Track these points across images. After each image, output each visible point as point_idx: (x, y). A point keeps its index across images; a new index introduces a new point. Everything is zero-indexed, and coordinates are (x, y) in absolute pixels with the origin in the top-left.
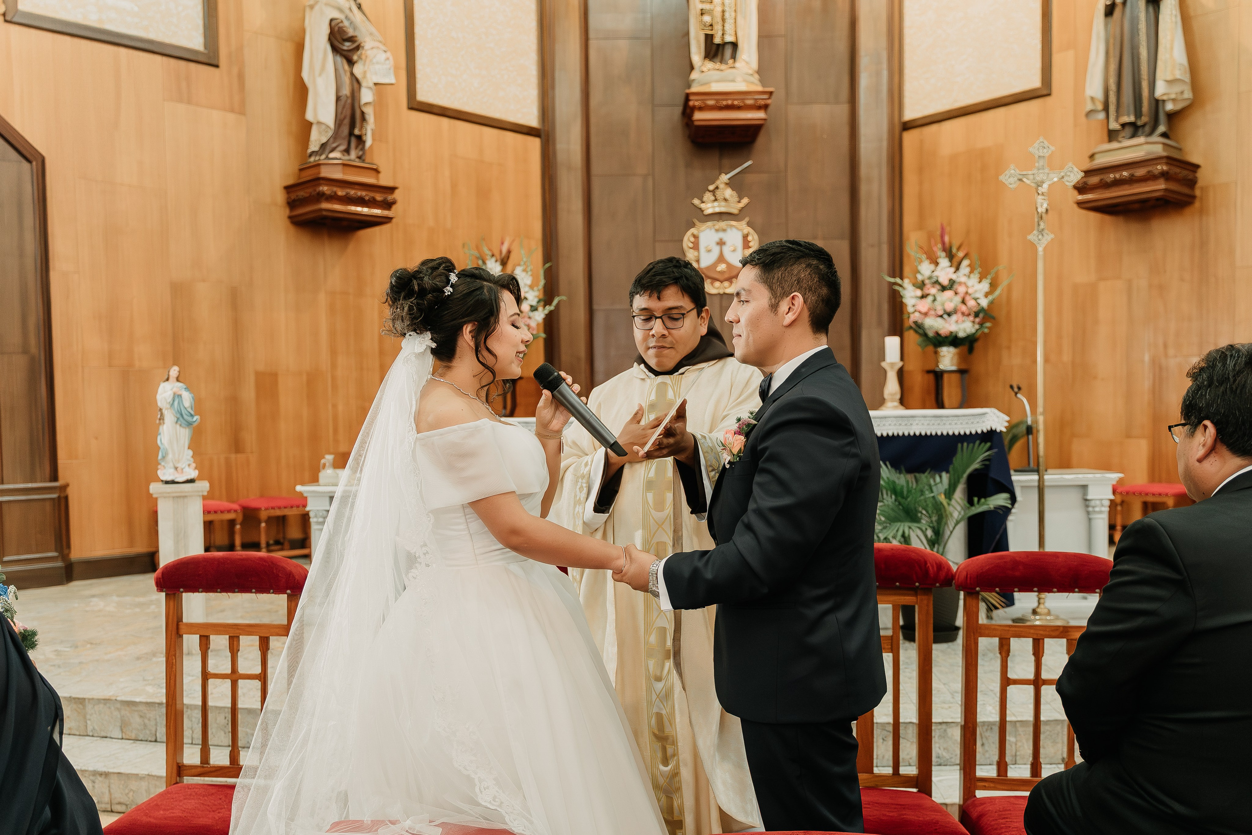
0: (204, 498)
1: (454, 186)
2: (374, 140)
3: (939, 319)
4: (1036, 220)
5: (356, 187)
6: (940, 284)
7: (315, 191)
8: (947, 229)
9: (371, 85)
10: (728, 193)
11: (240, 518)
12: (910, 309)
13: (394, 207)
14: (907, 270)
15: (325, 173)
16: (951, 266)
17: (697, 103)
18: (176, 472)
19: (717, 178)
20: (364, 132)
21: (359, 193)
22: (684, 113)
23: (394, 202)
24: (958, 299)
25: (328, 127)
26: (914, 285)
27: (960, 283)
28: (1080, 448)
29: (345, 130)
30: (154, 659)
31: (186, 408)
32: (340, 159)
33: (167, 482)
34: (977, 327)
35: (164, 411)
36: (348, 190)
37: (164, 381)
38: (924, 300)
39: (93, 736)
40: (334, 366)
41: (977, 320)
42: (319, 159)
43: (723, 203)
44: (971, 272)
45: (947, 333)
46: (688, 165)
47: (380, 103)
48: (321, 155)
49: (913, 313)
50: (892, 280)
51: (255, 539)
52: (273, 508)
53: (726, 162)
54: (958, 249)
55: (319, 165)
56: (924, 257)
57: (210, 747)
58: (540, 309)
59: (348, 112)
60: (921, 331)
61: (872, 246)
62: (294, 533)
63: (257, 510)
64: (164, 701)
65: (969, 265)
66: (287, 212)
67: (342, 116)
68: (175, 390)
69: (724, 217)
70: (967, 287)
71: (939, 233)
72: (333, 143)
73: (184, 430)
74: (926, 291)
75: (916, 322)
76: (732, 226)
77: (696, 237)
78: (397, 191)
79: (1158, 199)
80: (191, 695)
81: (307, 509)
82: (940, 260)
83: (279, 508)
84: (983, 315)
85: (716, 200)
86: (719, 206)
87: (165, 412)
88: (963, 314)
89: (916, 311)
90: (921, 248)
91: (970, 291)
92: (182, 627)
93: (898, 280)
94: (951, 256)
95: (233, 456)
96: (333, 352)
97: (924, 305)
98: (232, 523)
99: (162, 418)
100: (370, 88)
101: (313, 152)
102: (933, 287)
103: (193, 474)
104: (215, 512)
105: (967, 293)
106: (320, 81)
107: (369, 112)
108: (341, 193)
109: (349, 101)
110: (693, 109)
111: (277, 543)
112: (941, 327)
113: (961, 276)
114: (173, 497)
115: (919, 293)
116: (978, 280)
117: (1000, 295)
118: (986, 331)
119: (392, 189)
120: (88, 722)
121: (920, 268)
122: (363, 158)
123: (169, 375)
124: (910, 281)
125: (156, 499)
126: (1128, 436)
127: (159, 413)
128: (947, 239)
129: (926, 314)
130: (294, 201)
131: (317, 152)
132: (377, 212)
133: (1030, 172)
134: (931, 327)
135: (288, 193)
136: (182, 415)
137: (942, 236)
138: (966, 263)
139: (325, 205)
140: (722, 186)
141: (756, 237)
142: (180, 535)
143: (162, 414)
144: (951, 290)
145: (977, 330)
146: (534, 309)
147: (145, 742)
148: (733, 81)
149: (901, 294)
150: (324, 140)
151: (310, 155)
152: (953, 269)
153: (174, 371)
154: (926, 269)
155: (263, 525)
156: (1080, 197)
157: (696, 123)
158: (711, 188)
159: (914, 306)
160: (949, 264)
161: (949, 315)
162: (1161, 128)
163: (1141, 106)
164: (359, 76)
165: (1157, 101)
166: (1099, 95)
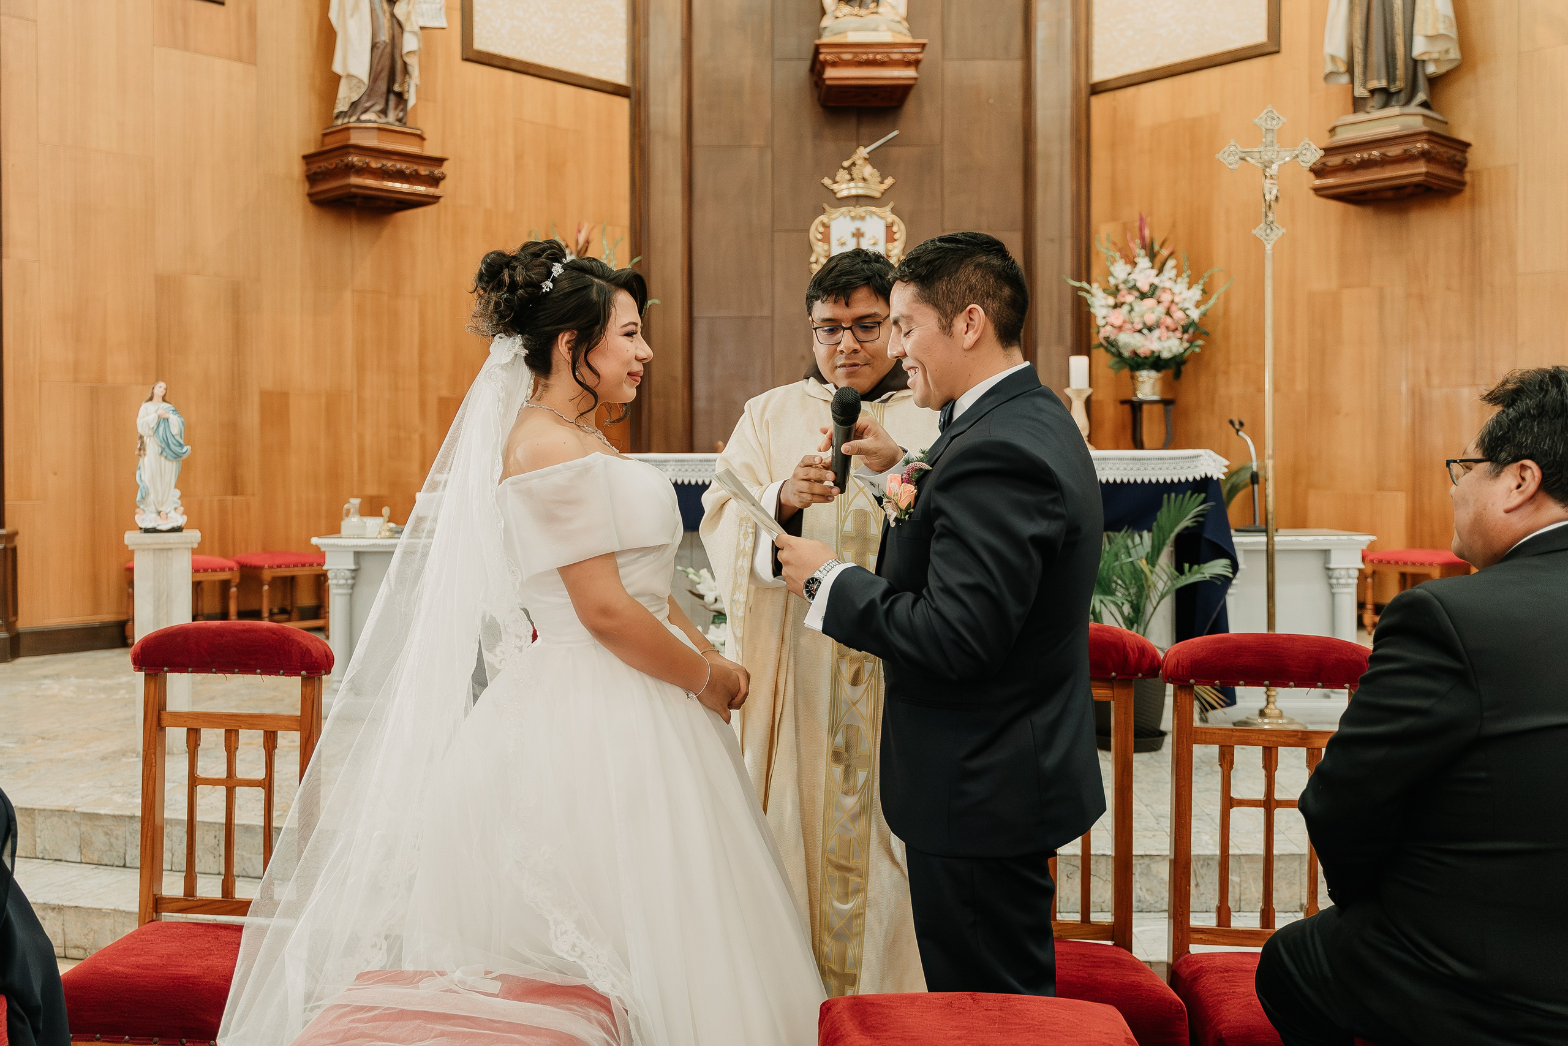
0: (194, 551)
1: (519, 157)
2: (418, 98)
3: (1137, 335)
4: (1263, 210)
5: (395, 157)
6: (1138, 290)
7: (342, 161)
8: (1148, 220)
9: (417, 29)
10: (868, 170)
11: (235, 577)
12: (1100, 322)
13: (442, 184)
14: (1096, 272)
15: (356, 139)
16: (1152, 268)
17: (829, 57)
18: (159, 517)
19: (854, 152)
20: (406, 88)
21: (398, 166)
22: (812, 69)
23: (443, 178)
24: (1161, 309)
25: (360, 81)
26: (1104, 290)
27: (1164, 289)
28: (1317, 503)
29: (382, 86)
30: (124, 760)
31: (173, 436)
32: (375, 122)
33: (147, 531)
34: (1186, 345)
35: (145, 438)
36: (385, 162)
37: (148, 401)
38: (1118, 310)
39: (42, 859)
40: (360, 385)
41: (1186, 336)
42: (349, 122)
43: (861, 184)
44: (1178, 275)
45: (1148, 353)
46: (817, 136)
47: (427, 52)
48: (350, 117)
49: (1104, 326)
50: (1077, 284)
51: (254, 606)
52: (279, 566)
53: (865, 131)
54: (1162, 246)
55: (348, 129)
56: (1117, 255)
57: (198, 875)
59: (386, 62)
60: (1113, 350)
61: (1052, 240)
62: (305, 598)
63: (261, 568)
64: (139, 813)
65: (1175, 267)
66: (305, 188)
67: (379, 68)
68: (160, 412)
69: (862, 201)
70: (1173, 294)
71: (1137, 224)
72: (367, 101)
73: (171, 463)
74: (1121, 299)
75: (1108, 337)
76: (873, 213)
77: (826, 226)
78: (446, 163)
79: (1417, 185)
80: (174, 807)
81: (325, 568)
82: (1137, 260)
83: (287, 566)
84: (1192, 330)
85: (852, 179)
86: (856, 187)
87: (147, 440)
88: (1167, 328)
89: (1107, 323)
90: (1115, 244)
91: (1177, 300)
92: (164, 716)
93: (1085, 285)
94: (1152, 255)
95: (230, 498)
96: (361, 367)
97: (1118, 317)
98: (225, 585)
99: (142, 448)
100: (414, 33)
101: (341, 112)
102: (1129, 294)
103: (180, 520)
104: (206, 570)
105: (1172, 301)
106: (351, 25)
107: (413, 62)
108: (374, 164)
109: (388, 49)
110: (825, 64)
111: (283, 611)
112: (1139, 345)
113: (1166, 279)
114: (154, 550)
115: (1111, 301)
116: (1187, 286)
117: (1215, 304)
118: (1197, 350)
119: (440, 161)
120: (38, 840)
121: (1112, 269)
122: (404, 121)
123: (153, 393)
124: (1100, 287)
125: (132, 552)
126: (1381, 488)
127: (139, 442)
128: (1147, 232)
129: (1120, 328)
130: (315, 173)
131: (346, 112)
132: (421, 189)
133: (1256, 150)
134: (1126, 345)
135: (307, 164)
136: (168, 445)
137: (1141, 229)
138: (1171, 263)
139: (355, 180)
140: (859, 162)
141: (903, 227)
142: (161, 600)
143: (142, 443)
144: (1151, 297)
145: (1185, 350)
147: (111, 868)
148: (875, 30)
149: (1089, 302)
150: (355, 98)
151: (337, 117)
152: (1155, 272)
153: (160, 389)
154: (1120, 270)
155: (266, 588)
156: (1318, 182)
157: (828, 82)
158: (846, 164)
159: (1104, 318)
160: (1149, 264)
161: (1150, 329)
162: (1421, 96)
163: (1395, 68)
164: (401, 18)
165: (1415, 62)
166: (1342, 53)
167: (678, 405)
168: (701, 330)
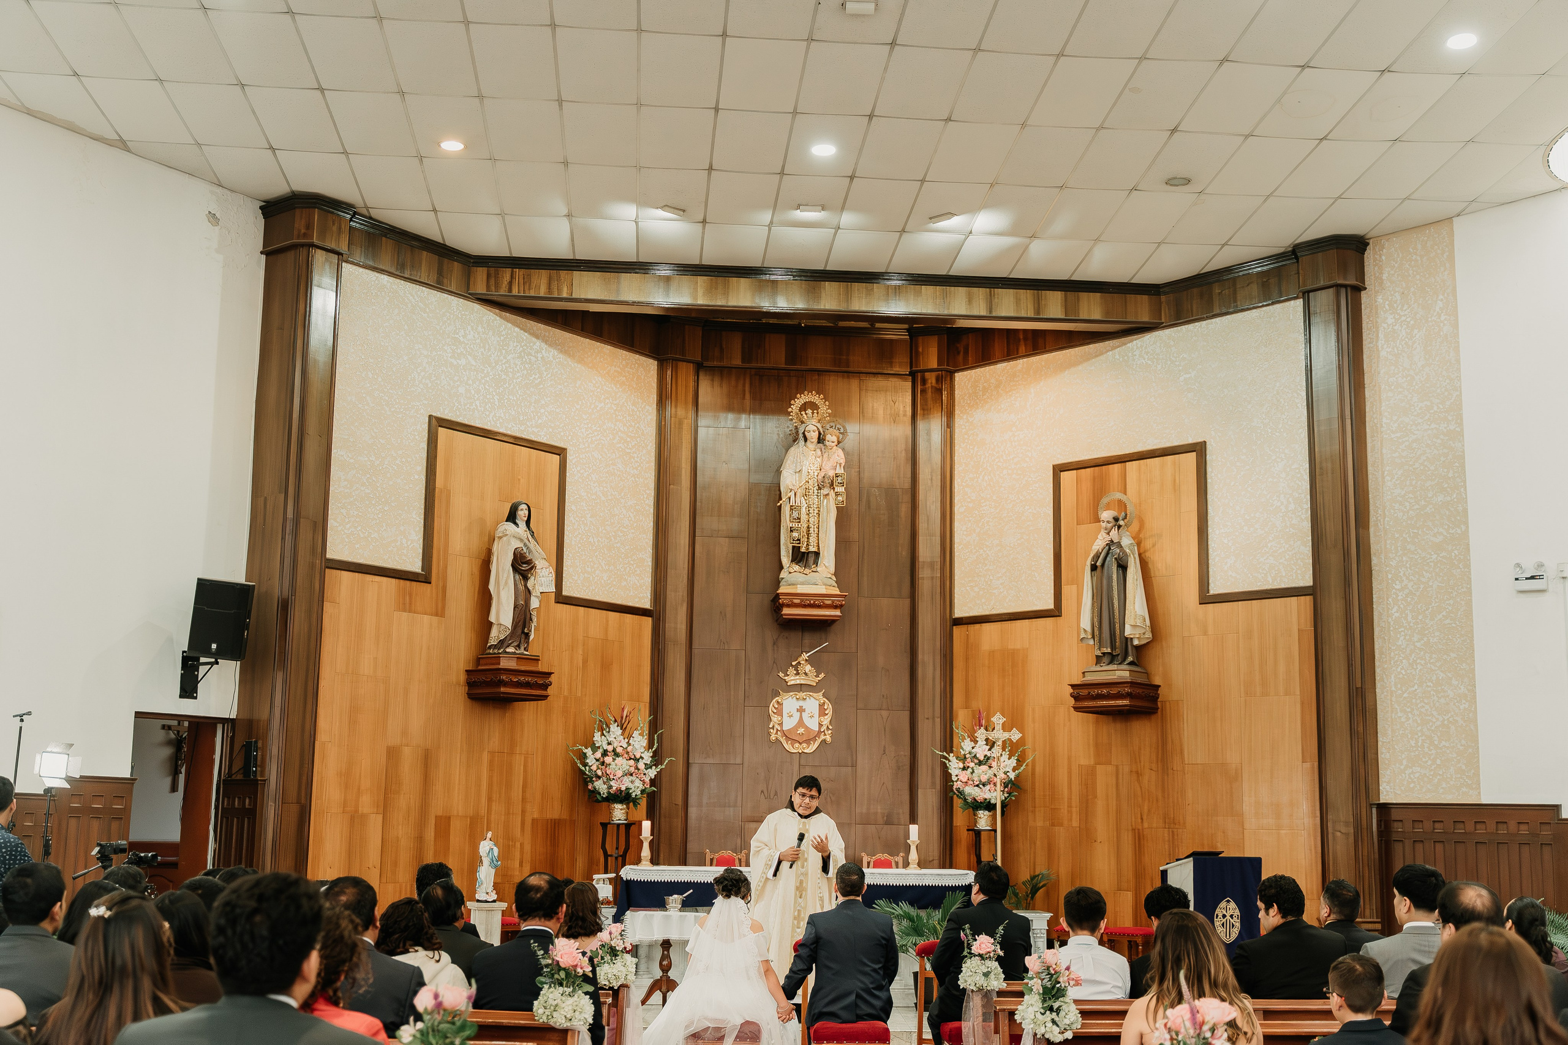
3: (976, 788)
6: (977, 758)
7: (496, 678)
8: (984, 714)
9: (537, 594)
10: (808, 668)
12: (954, 778)
14: (952, 747)
16: (987, 744)
17: (785, 602)
19: (799, 656)
20: (530, 631)
22: (773, 613)
23: (550, 685)
24: (992, 772)
25: (506, 627)
26: (958, 759)
27: (994, 759)
29: (518, 631)
33: (482, 901)
34: (1006, 795)
38: (965, 772)
41: (1006, 789)
42: (496, 653)
43: (804, 677)
45: (981, 800)
46: (775, 643)
48: (498, 649)
49: (956, 781)
50: (943, 755)
53: (807, 642)
56: (967, 736)
58: (654, 767)
59: (521, 616)
60: (962, 797)
61: (928, 719)
66: (466, 690)
67: (517, 619)
69: (804, 688)
70: (999, 763)
71: (977, 716)
72: (509, 639)
73: (493, 870)
74: (967, 765)
75: (959, 789)
78: (553, 676)
82: (977, 739)
84: (1011, 786)
85: (798, 674)
86: (800, 679)
87: (484, 859)
88: (995, 784)
89: (958, 780)
90: (965, 727)
91: (1001, 766)
93: (945, 754)
97: (964, 776)
100: (536, 596)
101: (492, 647)
102: (972, 761)
105: (998, 767)
106: (503, 594)
107: (534, 615)
109: (523, 607)
110: (783, 605)
112: (977, 794)
115: (961, 765)
116: (1008, 758)
117: (1025, 771)
118: (1012, 798)
119: (549, 675)
121: (962, 745)
122: (529, 651)
124: (955, 756)
128: (983, 722)
129: (966, 784)
130: (473, 683)
131: (495, 647)
134: (970, 795)
135: (468, 676)
136: (492, 861)
137: (980, 720)
140: (803, 663)
144: (984, 764)
145: (1006, 798)
146: (647, 767)
148: (815, 585)
149: (948, 766)
150: (502, 638)
151: (490, 649)
154: (967, 745)
157: (784, 617)
158: (794, 663)
159: (957, 776)
160: (985, 743)
161: (984, 785)
162: (1130, 659)
163: (1115, 642)
164: (530, 589)
165: (1127, 638)
166: (1089, 628)
167: (678, 823)
168: (694, 772)
